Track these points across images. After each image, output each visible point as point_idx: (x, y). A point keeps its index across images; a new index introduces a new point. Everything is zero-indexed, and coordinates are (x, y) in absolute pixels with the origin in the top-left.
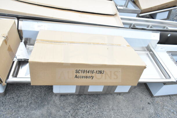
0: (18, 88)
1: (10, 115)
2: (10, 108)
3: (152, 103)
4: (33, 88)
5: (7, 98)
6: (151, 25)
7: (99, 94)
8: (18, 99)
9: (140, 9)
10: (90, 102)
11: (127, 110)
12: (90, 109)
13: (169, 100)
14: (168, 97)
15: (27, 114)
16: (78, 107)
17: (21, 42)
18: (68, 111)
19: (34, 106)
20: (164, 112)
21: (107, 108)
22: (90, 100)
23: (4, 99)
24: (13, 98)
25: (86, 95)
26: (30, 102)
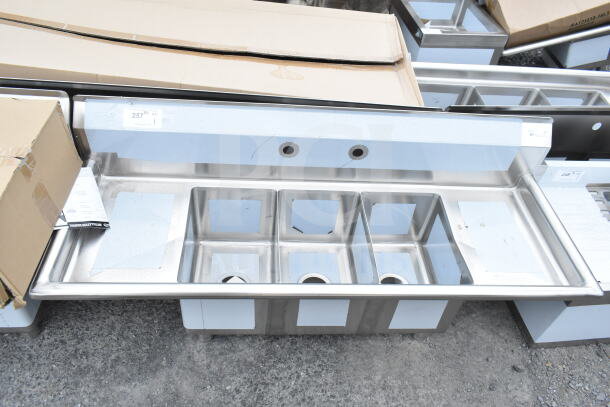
0: (78, 310)
1: (51, 398)
2: (52, 376)
3: (527, 366)
4: (126, 311)
5: (46, 342)
6: (538, 89)
7: (341, 335)
8: (78, 346)
9: (505, 32)
10: (306, 361)
11: (434, 391)
12: (308, 382)
13: (593, 356)
14: (592, 349)
15: (102, 395)
16: (268, 378)
17: (85, 165)
18: (233, 388)
19: (124, 370)
20: (571, 400)
21: (365, 382)
22: (308, 352)
23: (36, 346)
24: (63, 342)
25: (296, 336)
26: (113, 357)
